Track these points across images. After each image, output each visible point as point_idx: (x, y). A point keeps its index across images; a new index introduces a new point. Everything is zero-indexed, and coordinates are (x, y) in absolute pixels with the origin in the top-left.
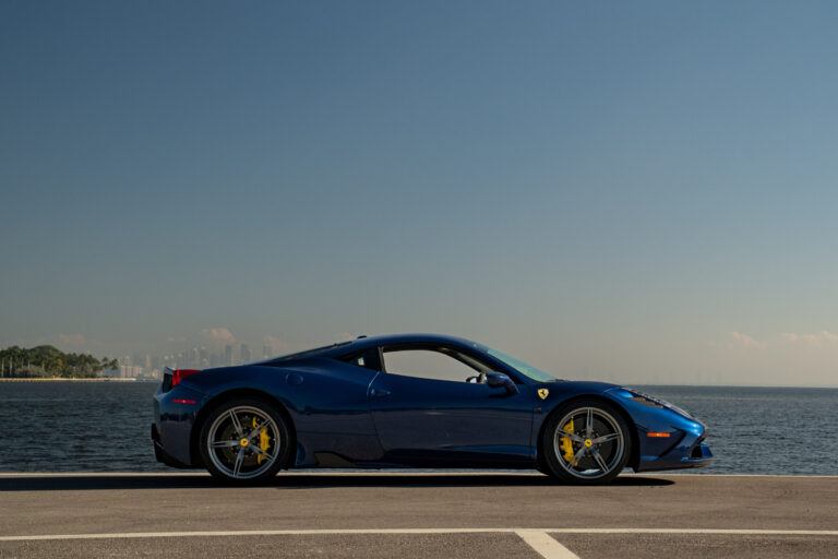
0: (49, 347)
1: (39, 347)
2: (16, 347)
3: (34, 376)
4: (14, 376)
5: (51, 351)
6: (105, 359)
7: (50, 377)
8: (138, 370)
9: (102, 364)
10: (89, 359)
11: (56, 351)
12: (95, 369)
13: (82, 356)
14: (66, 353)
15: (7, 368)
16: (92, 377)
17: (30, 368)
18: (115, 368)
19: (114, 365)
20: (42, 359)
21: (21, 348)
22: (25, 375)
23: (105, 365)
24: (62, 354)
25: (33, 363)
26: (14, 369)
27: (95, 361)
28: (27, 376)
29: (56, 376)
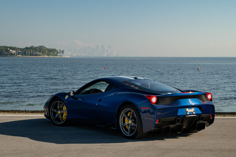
0: (43, 46)
1: (40, 46)
2: (33, 46)
3: (39, 55)
4: (33, 55)
5: (43, 47)
6: (60, 50)
7: (44, 55)
8: (70, 53)
9: (59, 52)
10: (55, 50)
11: (45, 47)
12: (57, 53)
13: (53, 49)
14: (48, 48)
15: (31, 53)
16: (57, 55)
17: (38, 53)
18: (63, 53)
19: (63, 52)
20: (41, 50)
21: (34, 46)
22: (36, 55)
23: (60, 52)
24: (47, 48)
25: (38, 51)
26: (33, 53)
27: (57, 51)
28: (37, 55)
29: (46, 55)
